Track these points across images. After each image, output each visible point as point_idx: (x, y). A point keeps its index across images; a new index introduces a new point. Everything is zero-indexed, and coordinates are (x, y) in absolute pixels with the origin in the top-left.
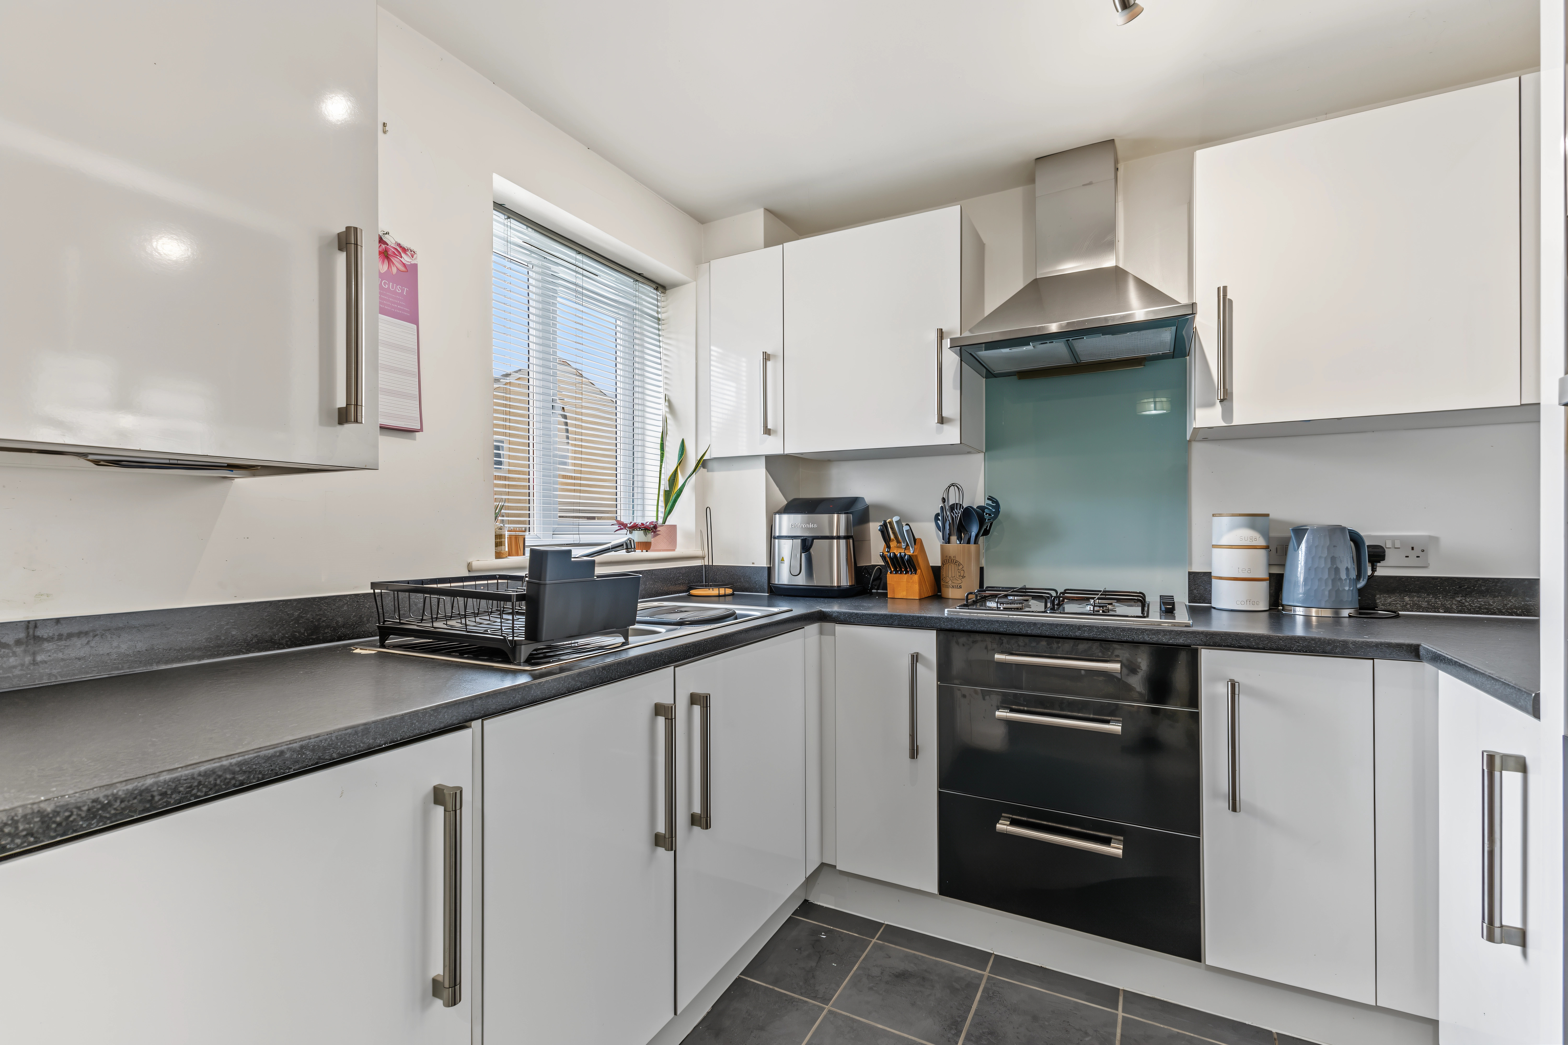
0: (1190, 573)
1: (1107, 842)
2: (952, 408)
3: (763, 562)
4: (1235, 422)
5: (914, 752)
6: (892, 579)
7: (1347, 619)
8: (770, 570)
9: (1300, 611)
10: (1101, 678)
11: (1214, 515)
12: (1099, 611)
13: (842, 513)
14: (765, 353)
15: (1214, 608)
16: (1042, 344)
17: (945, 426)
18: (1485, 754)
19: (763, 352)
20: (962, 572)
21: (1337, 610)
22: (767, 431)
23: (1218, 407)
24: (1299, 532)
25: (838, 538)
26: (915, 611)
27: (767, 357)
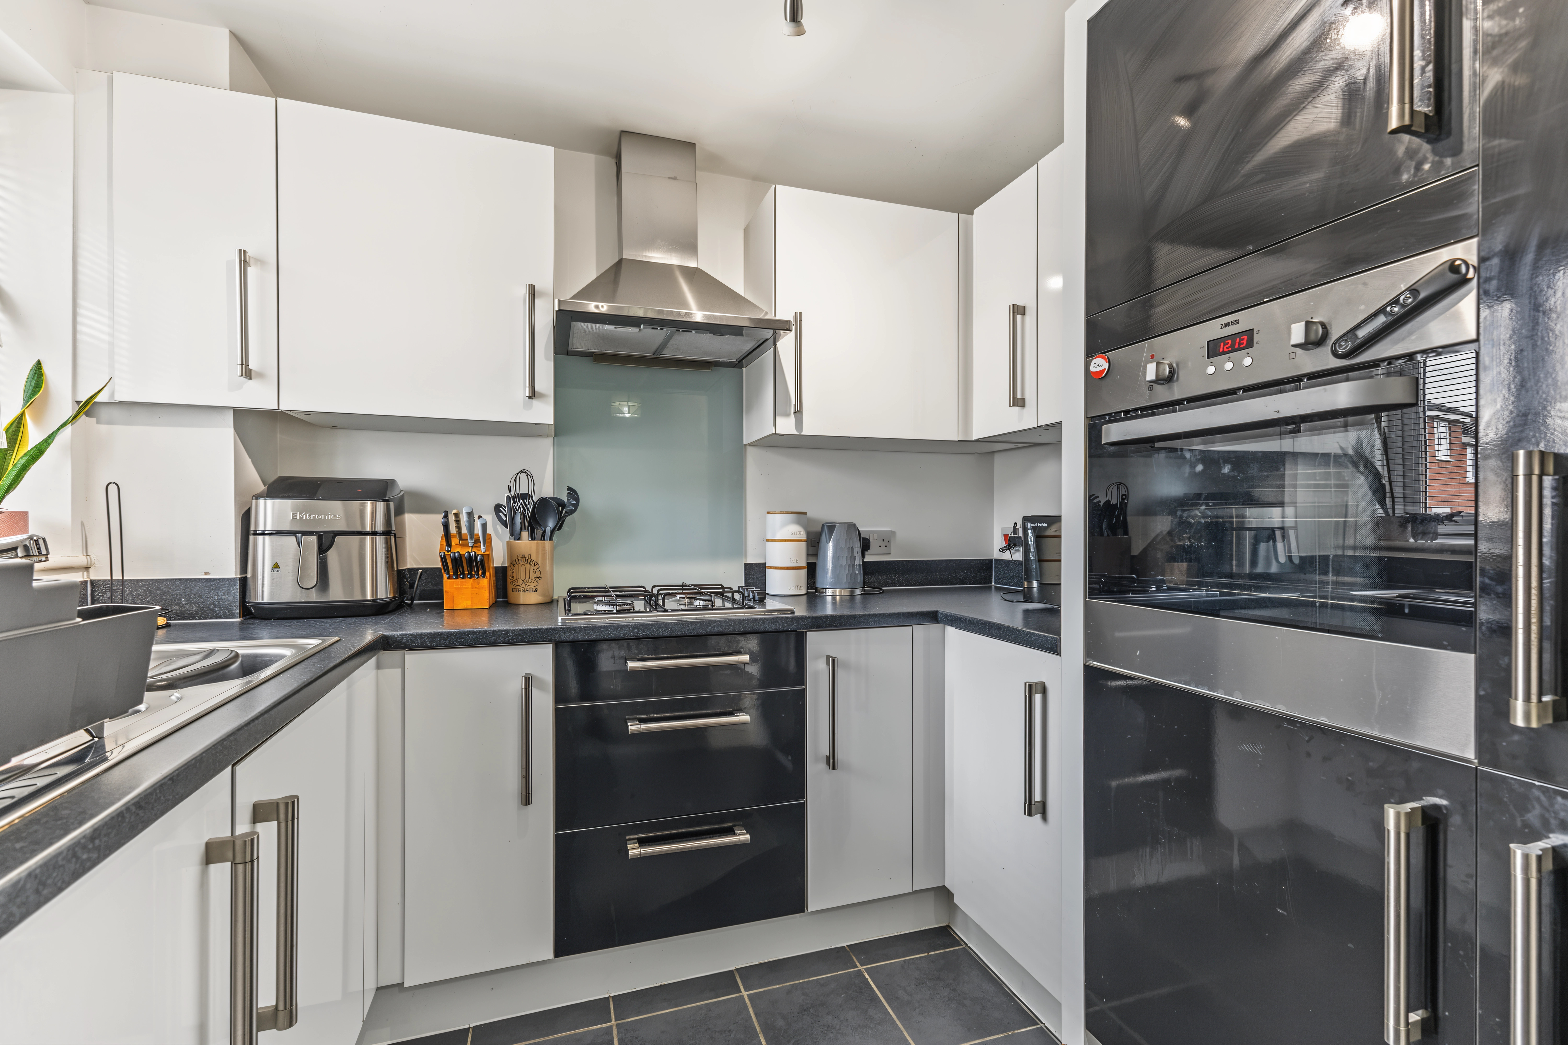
0: (746, 565)
1: (730, 832)
2: (545, 381)
3: (230, 570)
4: (803, 433)
5: (527, 798)
6: (449, 585)
7: (859, 596)
8: (244, 583)
9: (829, 592)
10: (728, 672)
11: (768, 513)
12: (708, 606)
13: (379, 501)
14: (243, 253)
15: (768, 594)
16: (653, 328)
17: (534, 402)
18: (1027, 684)
19: (240, 250)
20: (538, 574)
21: (852, 590)
22: (247, 373)
23: (793, 417)
24: (831, 527)
25: (374, 533)
26: (483, 624)
27: (244, 261)
